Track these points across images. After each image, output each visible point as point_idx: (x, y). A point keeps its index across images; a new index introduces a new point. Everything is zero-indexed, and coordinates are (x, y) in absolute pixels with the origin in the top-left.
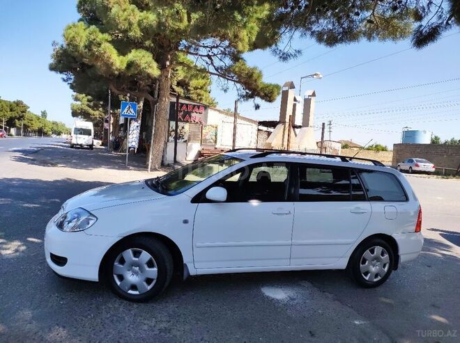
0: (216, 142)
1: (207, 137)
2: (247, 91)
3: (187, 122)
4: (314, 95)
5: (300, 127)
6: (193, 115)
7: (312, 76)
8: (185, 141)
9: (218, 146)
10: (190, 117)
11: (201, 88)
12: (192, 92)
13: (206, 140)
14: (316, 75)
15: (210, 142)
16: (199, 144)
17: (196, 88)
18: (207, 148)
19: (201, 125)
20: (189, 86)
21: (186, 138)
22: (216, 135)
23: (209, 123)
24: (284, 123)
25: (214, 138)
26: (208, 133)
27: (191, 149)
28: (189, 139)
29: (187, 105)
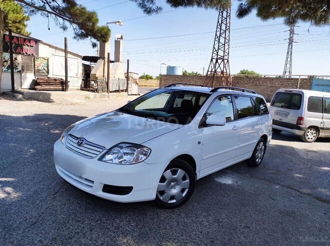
0: (48, 72)
1: (40, 68)
2: (83, 31)
3: (19, 53)
4: (122, 38)
5: (113, 62)
6: (25, 47)
7: (116, 22)
8: (19, 72)
9: (50, 76)
10: (22, 49)
11: (20, 22)
12: (10, 25)
13: (39, 70)
14: (118, 22)
15: (43, 73)
16: (33, 74)
17: (14, 22)
18: (42, 78)
19: (34, 57)
20: (7, 19)
21: (20, 69)
22: (48, 67)
23: (40, 55)
24: (104, 58)
25: (46, 68)
26: (40, 64)
27: (26, 78)
28: (23, 69)
29: (18, 38)
